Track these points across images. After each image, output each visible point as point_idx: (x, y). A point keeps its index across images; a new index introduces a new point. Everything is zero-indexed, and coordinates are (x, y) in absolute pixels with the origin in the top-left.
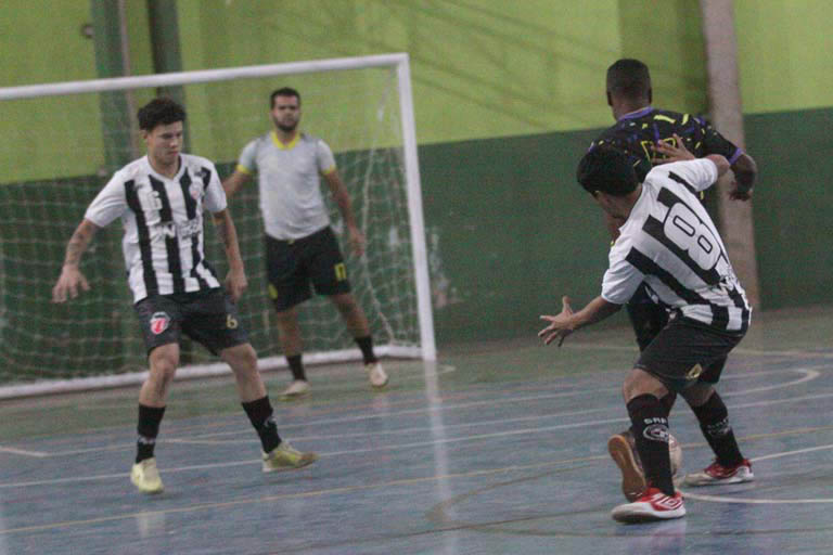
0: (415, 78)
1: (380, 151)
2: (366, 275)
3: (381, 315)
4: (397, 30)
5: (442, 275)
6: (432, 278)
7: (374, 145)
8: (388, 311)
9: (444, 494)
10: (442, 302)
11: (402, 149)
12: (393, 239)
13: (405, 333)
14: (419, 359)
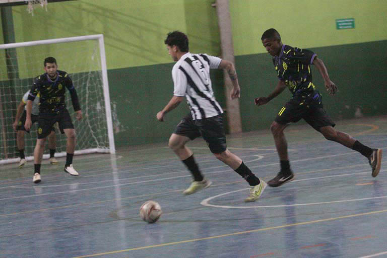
0: (105, 43)
1: (93, 73)
2: (88, 121)
3: (94, 137)
4: (99, 26)
5: (117, 120)
6: (113, 121)
7: (90, 70)
8: (96, 135)
9: (119, 205)
10: (118, 131)
11: (101, 71)
12: (98, 107)
13: (103, 143)
14: (109, 153)
